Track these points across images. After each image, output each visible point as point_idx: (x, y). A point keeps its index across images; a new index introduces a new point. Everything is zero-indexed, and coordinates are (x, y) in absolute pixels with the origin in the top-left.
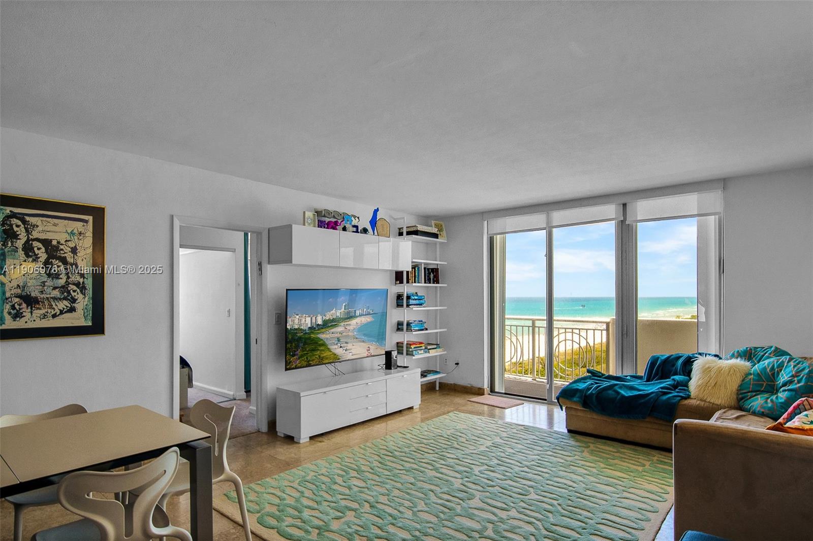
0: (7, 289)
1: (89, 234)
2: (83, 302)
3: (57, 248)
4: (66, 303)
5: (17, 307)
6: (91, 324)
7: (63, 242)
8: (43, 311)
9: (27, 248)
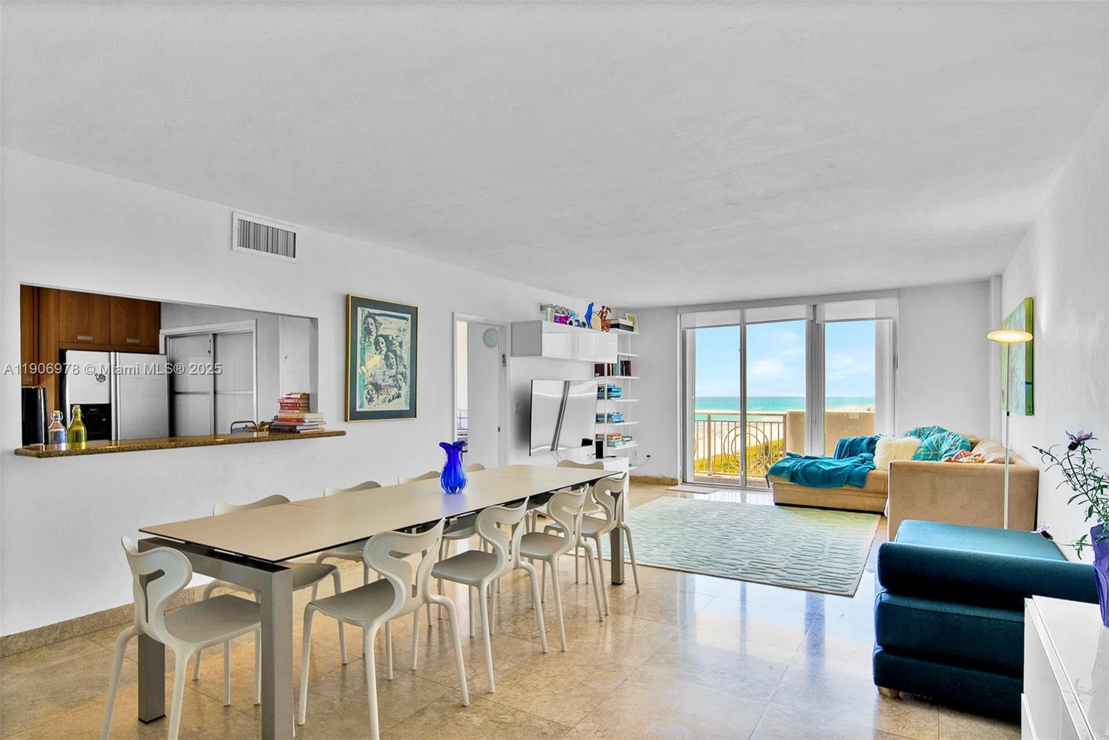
0: (366, 377)
1: (409, 330)
2: (405, 390)
3: (392, 343)
4: (396, 389)
5: (370, 392)
6: (408, 409)
7: (395, 338)
8: (383, 397)
9: (377, 343)
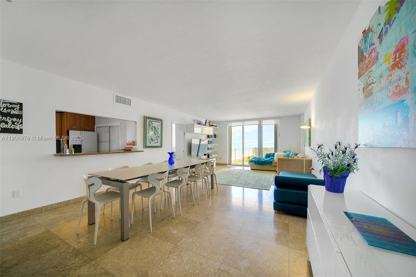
0: (149, 137)
2: (159, 141)
3: (156, 128)
4: (157, 140)
5: (150, 141)
6: (160, 145)
8: (154, 142)
9: (152, 128)
